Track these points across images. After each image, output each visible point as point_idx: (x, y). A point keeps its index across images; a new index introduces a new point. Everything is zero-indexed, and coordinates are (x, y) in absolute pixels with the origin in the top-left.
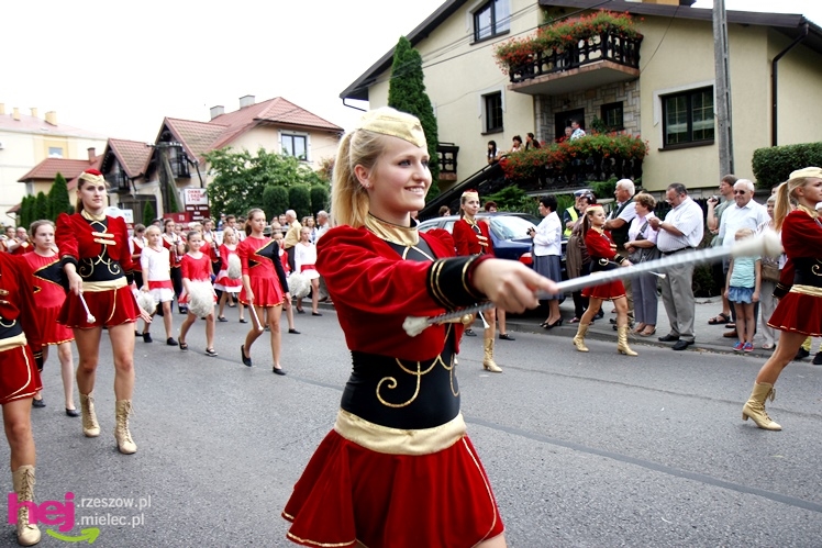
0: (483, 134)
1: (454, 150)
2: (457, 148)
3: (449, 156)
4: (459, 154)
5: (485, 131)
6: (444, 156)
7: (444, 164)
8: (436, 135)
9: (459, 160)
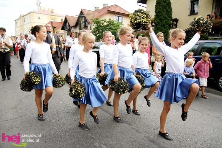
0: (189, 15)
1: (177, 21)
2: (178, 20)
3: (175, 23)
4: (179, 22)
5: (190, 14)
6: (173, 23)
7: (173, 26)
8: (172, 15)
9: (178, 24)
